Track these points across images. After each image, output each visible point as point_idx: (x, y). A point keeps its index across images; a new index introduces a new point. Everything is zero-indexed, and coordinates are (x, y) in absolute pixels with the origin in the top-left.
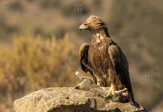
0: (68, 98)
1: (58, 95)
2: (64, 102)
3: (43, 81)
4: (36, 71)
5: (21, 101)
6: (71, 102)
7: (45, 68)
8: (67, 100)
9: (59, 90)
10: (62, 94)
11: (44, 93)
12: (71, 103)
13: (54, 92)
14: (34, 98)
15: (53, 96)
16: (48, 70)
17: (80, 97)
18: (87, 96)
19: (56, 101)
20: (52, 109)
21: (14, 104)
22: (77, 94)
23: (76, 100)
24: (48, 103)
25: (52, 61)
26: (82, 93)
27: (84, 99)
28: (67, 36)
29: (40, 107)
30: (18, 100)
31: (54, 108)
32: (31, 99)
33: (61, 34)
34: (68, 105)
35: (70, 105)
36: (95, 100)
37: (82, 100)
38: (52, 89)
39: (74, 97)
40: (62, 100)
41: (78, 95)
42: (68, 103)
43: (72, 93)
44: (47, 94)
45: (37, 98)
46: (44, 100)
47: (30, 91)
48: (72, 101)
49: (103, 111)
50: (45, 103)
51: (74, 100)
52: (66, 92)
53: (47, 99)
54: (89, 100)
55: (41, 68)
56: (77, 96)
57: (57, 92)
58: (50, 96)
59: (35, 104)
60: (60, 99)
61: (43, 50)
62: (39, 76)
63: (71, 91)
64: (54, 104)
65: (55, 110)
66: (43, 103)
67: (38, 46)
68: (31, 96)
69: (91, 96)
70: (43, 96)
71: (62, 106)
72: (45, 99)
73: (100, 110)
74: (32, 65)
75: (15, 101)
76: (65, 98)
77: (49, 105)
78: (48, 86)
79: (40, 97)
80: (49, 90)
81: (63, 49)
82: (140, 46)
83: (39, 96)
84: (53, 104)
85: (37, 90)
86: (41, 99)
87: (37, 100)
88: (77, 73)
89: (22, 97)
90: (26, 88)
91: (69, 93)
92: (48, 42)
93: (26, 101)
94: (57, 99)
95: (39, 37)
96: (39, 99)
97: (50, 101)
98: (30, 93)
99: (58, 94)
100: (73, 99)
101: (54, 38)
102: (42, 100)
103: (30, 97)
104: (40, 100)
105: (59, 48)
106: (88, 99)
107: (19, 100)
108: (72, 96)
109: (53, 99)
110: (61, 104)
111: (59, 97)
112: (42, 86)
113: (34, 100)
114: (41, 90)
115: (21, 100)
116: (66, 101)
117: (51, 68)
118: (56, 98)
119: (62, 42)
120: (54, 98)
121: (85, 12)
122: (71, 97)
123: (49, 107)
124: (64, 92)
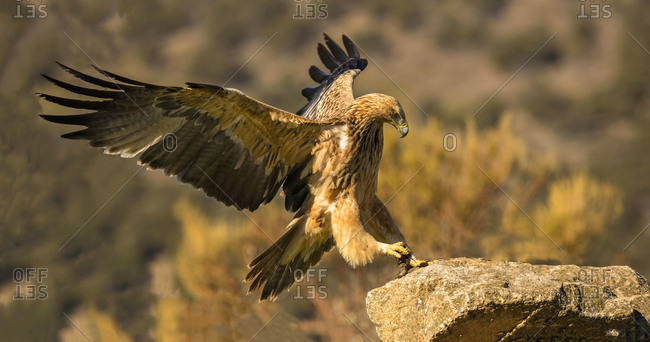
0: (506, 285)
1: (481, 278)
2: (496, 294)
4: (423, 213)
5: (384, 293)
6: (515, 295)
8: (504, 289)
10: (492, 275)
11: (445, 272)
12: (516, 297)
13: (471, 268)
14: (418, 285)
15: (469, 280)
17: (539, 283)
18: (556, 280)
19: (477, 293)
20: (466, 313)
21: (367, 300)
22: (530, 275)
23: (530, 289)
24: (455, 297)
25: (465, 187)
26: (543, 273)
27: (549, 286)
28: (506, 121)
29: (435, 309)
30: (376, 289)
31: (470, 312)
32: (410, 286)
33: (490, 117)
34: (508, 304)
35: (513, 304)
37: (545, 289)
38: (466, 262)
39: (523, 282)
40: (492, 291)
41: (535, 277)
42: (508, 297)
43: (518, 271)
44: (452, 274)
45: (426, 284)
46: (446, 290)
48: (518, 292)
49: (599, 318)
50: (448, 299)
51: (523, 291)
52: (501, 270)
53: (452, 287)
54: (562, 289)
56: (530, 279)
57: (477, 270)
58: (461, 281)
59: (420, 301)
60: (487, 287)
61: (442, 158)
64: (472, 301)
65: (475, 316)
66: (441, 297)
68: (411, 279)
69: (567, 280)
70: (442, 281)
71: (492, 304)
72: (448, 288)
73: (591, 315)
75: (369, 294)
76: (498, 286)
77: (458, 302)
79: (434, 282)
80: (457, 265)
81: (494, 152)
83: (432, 279)
84: (468, 300)
86: (437, 287)
87: (427, 291)
89: (387, 283)
91: (509, 271)
93: (398, 292)
94: (478, 288)
96: (431, 288)
97: (460, 293)
99: (481, 273)
100: (520, 288)
101: (471, 126)
102: (440, 290)
103: (408, 283)
104: (434, 290)
105: (485, 149)
106: (560, 286)
107: (379, 290)
108: (517, 279)
109: (468, 288)
110: (489, 301)
111: (485, 282)
113: (418, 290)
115: (383, 291)
116: (503, 292)
118: (477, 284)
119: (493, 137)
120: (472, 286)
121: (551, 56)
122: (516, 283)
123: (458, 307)
124: (497, 268)
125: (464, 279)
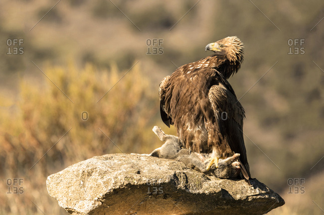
0: (139, 173)
1: (122, 167)
2: (132, 178)
3: (96, 143)
4: (83, 125)
5: (58, 177)
6: (144, 179)
7: (99, 120)
8: (137, 175)
9: (124, 159)
10: (129, 165)
11: (99, 163)
12: (145, 180)
13: (116, 161)
14: (81, 172)
15: (114, 169)
16: (105, 124)
17: (160, 171)
18: (171, 169)
19: (119, 177)
20: (112, 191)
21: (47, 181)
22: (154, 166)
23: (154, 175)
24: (105, 180)
25: (110, 109)
26: (163, 164)
27: (166, 173)
28: (137, 66)
29: (91, 188)
30: (53, 175)
31: (115, 190)
32: (75, 173)
33: (127, 62)
34: (140, 185)
35: (143, 184)
36: (186, 176)
37: (164, 175)
38: (112, 157)
39: (149, 170)
40: (129, 176)
41: (157, 167)
42: (139, 180)
43: (146, 163)
44: (103, 165)
45: (86, 171)
46: (99, 176)
47: (73, 159)
48: (146, 177)
49: (199, 194)
50: (100, 181)
51: (149, 176)
52: (135, 162)
53: (103, 174)
54: (175, 175)
55: (92, 120)
56: (154, 168)
57: (120, 162)
58: (109, 169)
59: (82, 183)
60: (126, 173)
61: (96, 90)
62: (89, 134)
63: (145, 160)
64: (116, 183)
65: (118, 192)
66: (96, 180)
67: (87, 83)
68: (76, 168)
69: (178, 169)
70: (97, 169)
71: (129, 185)
72: (100, 174)
73: (194, 192)
74: (77, 116)
75: (49, 178)
76: (133, 173)
77: (106, 183)
78: (105, 151)
79: (91, 170)
80: (107, 159)
81: (129, 86)
82: (263, 82)
83: (90, 168)
84: (113, 182)
85: (85, 159)
86: (93, 174)
87: (86, 176)
88: (155, 129)
89: (60, 171)
90: (67, 154)
91: (140, 163)
92: (104, 76)
93: (67, 176)
94: (120, 174)
95: (89, 67)
96: (89, 174)
97: (108, 178)
98: (73, 164)
99: (122, 164)
100: (148, 174)
101: (114, 69)
102: (95, 175)
103: (74, 170)
104: (91, 175)
105: (123, 85)
106: (173, 173)
107: (56, 175)
108: (145, 168)
109: (113, 174)
110: (126, 183)
111: (125, 170)
112: (94, 151)
113: (81, 175)
114: (92, 158)
115: (58, 176)
116: (137, 177)
117: (110, 121)
118: (119, 172)
119: (128, 76)
120: (116, 173)
121: (167, 23)
122: (145, 171)
123: (106, 187)
124: (133, 161)
125: (111, 168)
